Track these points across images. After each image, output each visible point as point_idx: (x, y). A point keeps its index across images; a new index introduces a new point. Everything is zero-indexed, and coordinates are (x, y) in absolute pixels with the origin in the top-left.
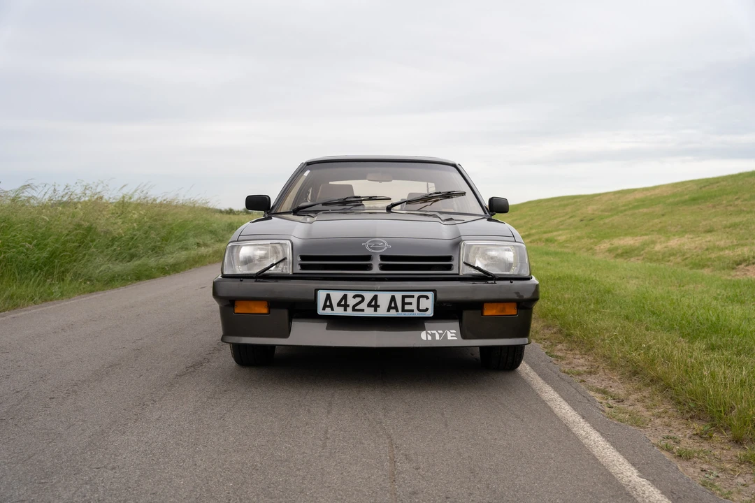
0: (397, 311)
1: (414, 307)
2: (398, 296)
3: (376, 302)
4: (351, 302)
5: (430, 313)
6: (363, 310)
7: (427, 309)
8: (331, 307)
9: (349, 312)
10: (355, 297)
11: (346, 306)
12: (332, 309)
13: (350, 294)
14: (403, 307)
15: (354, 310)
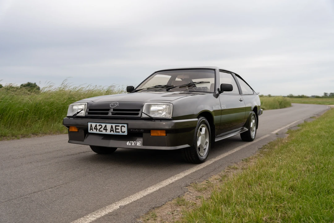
0: (114, 132)
1: (119, 130)
2: (114, 125)
3: (106, 128)
4: (98, 127)
5: (126, 134)
6: (102, 131)
7: (124, 132)
8: (92, 129)
9: (98, 132)
10: (99, 125)
11: (97, 129)
12: (93, 131)
13: (98, 124)
14: (116, 130)
15: (99, 131)
